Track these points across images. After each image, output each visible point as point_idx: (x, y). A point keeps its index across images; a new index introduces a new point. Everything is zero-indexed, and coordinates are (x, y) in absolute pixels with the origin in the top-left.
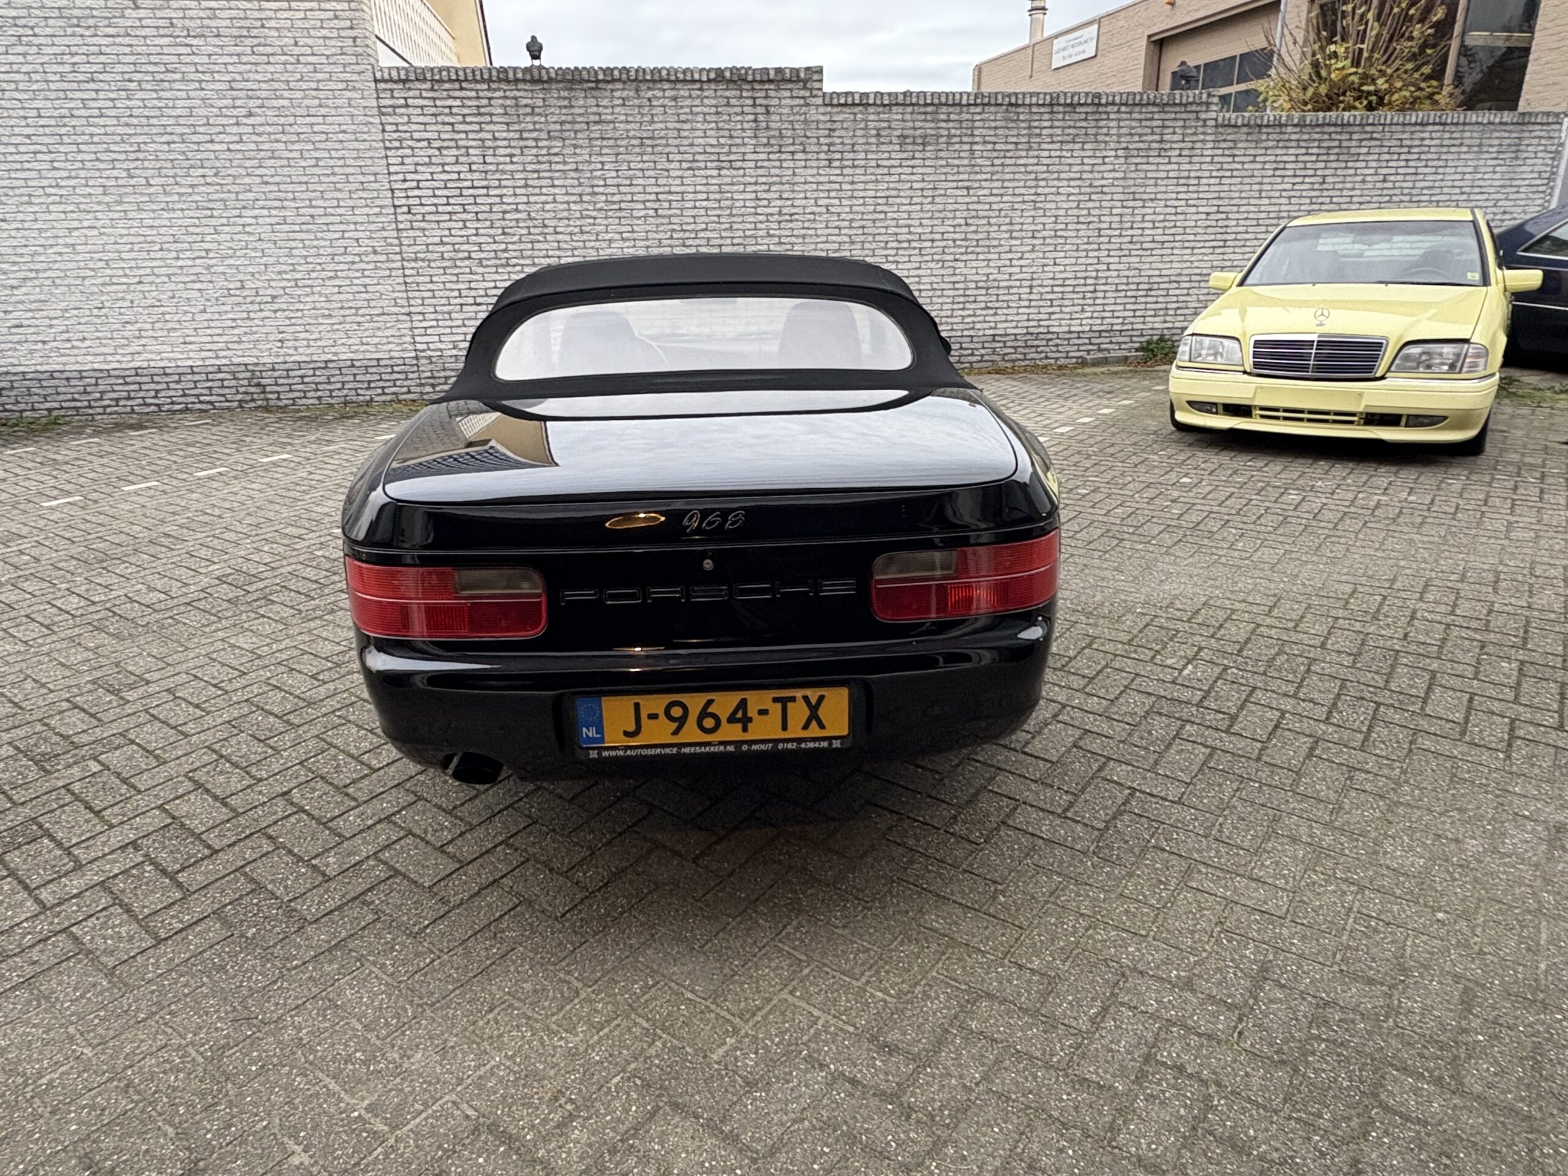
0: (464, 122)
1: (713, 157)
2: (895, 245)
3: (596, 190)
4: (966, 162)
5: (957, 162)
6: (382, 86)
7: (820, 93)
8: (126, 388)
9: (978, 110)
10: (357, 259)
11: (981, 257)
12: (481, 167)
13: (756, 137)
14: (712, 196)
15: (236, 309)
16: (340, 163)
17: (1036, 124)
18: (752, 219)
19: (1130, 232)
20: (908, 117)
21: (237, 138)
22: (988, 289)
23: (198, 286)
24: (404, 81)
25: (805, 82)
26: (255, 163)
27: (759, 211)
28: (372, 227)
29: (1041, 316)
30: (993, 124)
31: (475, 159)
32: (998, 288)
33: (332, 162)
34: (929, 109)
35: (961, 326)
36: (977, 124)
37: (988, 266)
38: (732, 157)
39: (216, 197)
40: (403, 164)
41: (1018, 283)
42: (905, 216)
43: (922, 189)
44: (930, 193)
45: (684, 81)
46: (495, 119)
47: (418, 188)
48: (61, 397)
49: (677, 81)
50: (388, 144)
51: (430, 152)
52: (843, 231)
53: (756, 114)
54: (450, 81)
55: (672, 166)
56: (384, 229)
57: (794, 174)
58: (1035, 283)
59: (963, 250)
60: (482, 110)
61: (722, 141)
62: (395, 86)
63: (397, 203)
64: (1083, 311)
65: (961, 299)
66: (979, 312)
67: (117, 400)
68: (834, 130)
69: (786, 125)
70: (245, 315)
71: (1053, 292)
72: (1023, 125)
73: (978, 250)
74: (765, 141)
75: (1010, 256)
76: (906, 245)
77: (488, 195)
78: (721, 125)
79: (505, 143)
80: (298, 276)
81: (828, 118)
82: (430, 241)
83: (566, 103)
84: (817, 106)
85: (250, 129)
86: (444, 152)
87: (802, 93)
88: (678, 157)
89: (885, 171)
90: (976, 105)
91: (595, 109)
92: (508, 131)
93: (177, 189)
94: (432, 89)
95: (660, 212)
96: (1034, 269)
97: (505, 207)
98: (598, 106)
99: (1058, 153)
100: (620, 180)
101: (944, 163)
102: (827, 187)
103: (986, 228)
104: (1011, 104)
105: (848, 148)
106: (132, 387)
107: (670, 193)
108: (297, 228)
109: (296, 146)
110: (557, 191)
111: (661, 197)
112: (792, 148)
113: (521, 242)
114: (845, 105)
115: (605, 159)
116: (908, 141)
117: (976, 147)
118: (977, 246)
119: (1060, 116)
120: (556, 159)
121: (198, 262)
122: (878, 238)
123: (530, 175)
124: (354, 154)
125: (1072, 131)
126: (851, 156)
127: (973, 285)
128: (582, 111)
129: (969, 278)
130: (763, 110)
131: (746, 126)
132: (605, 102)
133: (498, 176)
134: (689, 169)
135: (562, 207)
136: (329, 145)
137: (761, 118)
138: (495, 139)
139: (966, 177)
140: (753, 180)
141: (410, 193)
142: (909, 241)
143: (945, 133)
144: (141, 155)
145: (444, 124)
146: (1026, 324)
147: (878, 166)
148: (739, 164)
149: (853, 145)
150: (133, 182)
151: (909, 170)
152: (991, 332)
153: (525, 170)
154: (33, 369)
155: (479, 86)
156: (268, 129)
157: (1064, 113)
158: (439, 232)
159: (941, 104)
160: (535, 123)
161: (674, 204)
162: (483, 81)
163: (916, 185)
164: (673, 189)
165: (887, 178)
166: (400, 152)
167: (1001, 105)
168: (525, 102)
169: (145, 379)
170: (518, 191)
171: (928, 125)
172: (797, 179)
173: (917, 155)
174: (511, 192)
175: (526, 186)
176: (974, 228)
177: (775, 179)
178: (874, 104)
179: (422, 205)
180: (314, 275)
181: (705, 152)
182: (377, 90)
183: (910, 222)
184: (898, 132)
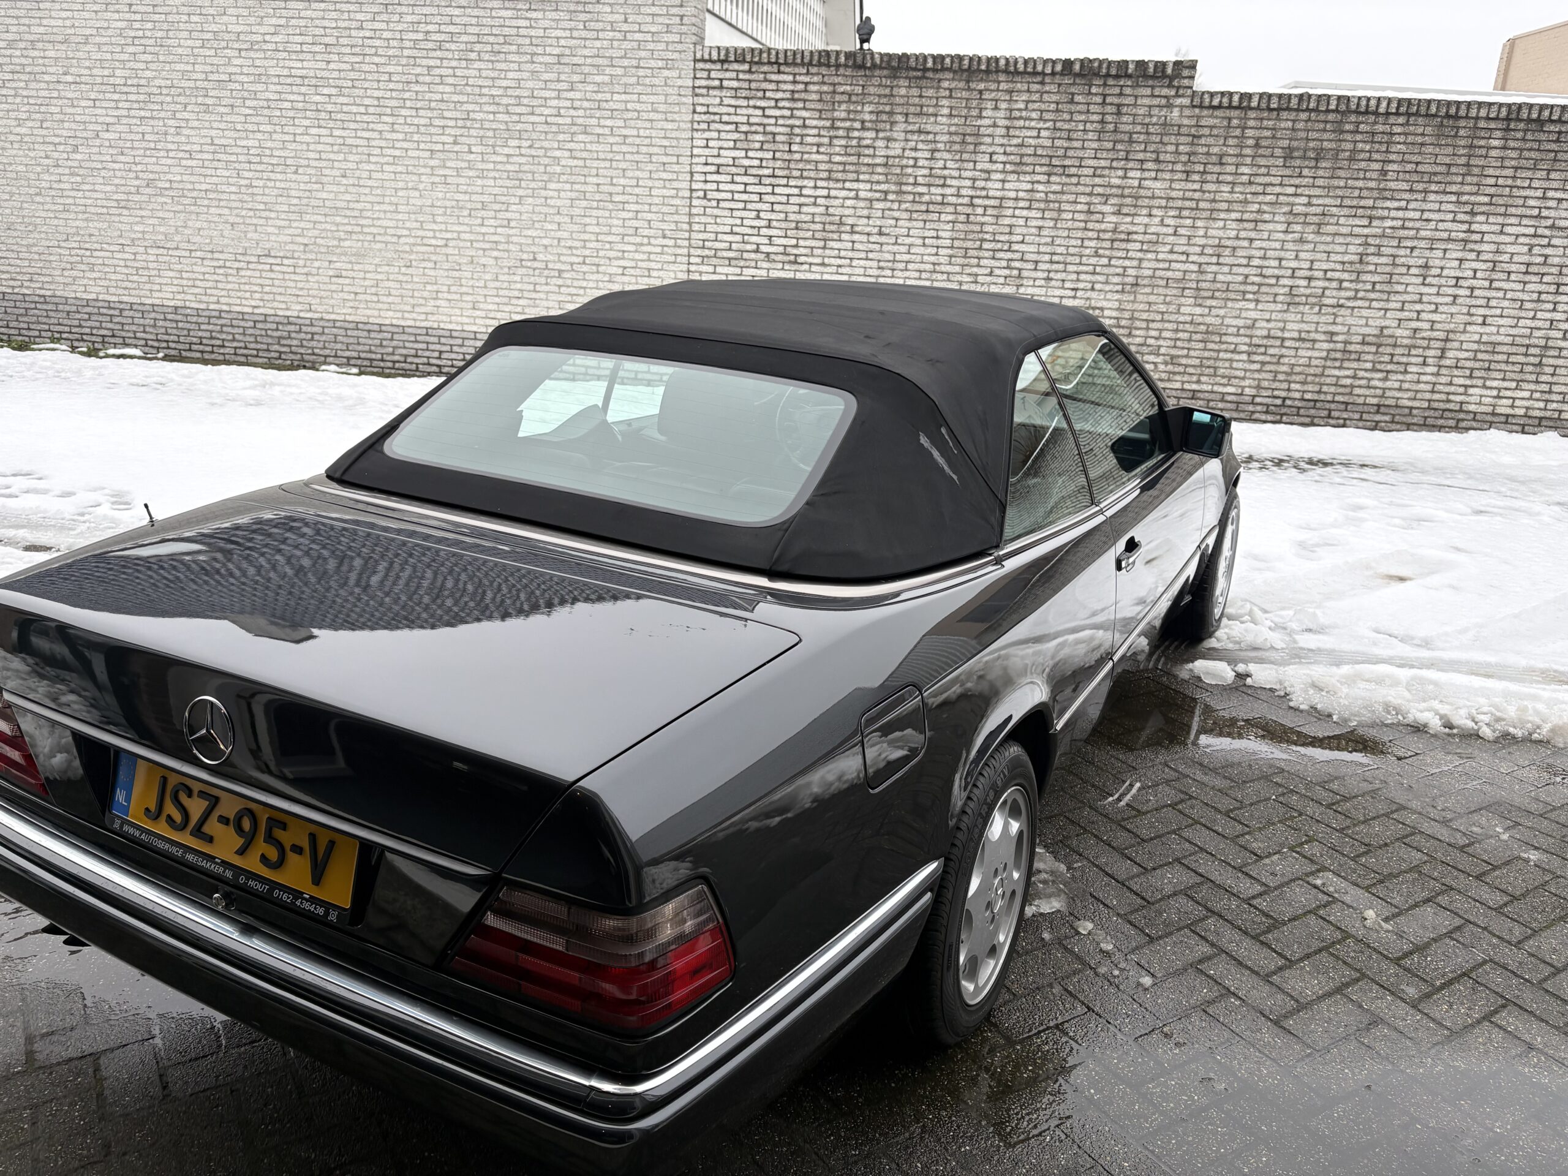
0: (776, 107)
1: (1043, 161)
2: (1257, 279)
3: (904, 188)
4: (1372, 184)
5: (1360, 184)
6: (700, 65)
7: (1189, 92)
8: (416, 346)
9: (1401, 120)
10: (646, 241)
11: (1375, 304)
12: (786, 156)
13: (1099, 140)
14: (1036, 205)
15: (526, 279)
16: (647, 141)
17: (1482, 143)
18: (1080, 234)
20: (1301, 125)
21: (554, 112)
22: (1379, 346)
23: (495, 254)
24: (723, 62)
25: (1171, 78)
26: (568, 137)
27: (1090, 225)
28: (665, 209)
29: (1452, 389)
30: (1419, 139)
31: (781, 147)
32: (1395, 346)
33: (638, 141)
34: (1331, 117)
35: (1332, 389)
36: (1397, 138)
37: (1384, 317)
38: (1067, 162)
39: (525, 168)
40: (707, 146)
41: (1425, 343)
42: (1278, 245)
43: (1306, 215)
44: (1316, 219)
45: (1025, 73)
46: (808, 105)
47: (718, 172)
48: (360, 348)
49: (1017, 72)
50: (696, 126)
51: (736, 136)
52: (1192, 258)
53: (1103, 114)
54: (770, 63)
55: (994, 167)
56: (677, 213)
57: (1140, 187)
58: (1449, 345)
59: (1351, 294)
60: (796, 96)
61: (1058, 143)
62: (713, 67)
63: (695, 186)
66: (1361, 374)
67: (406, 356)
68: (1200, 137)
69: (1138, 128)
70: (531, 287)
72: (1463, 143)
73: (1373, 296)
74: (1110, 145)
75: (1418, 307)
76: (1273, 281)
77: (787, 186)
78: (1058, 125)
79: (814, 132)
80: (587, 252)
81: (1193, 122)
82: (721, 229)
83: (887, 91)
84: (1182, 107)
85: (568, 104)
86: (750, 137)
87: (1165, 91)
88: (1002, 158)
89: (1260, 189)
90: (1397, 114)
91: (917, 100)
92: (820, 118)
93: (494, 158)
94: (750, 71)
95: (972, 218)
96: (1451, 327)
97: (803, 200)
98: (921, 96)
99: (1510, 182)
100: (932, 180)
101: (1342, 183)
102: (1179, 203)
103: (1388, 269)
104: (1448, 116)
105: (1214, 159)
106: (421, 346)
107: (987, 197)
108: (595, 204)
109: (609, 123)
110: (861, 186)
111: (977, 201)
112: (1141, 156)
113: (814, 238)
114: (1220, 107)
115: (919, 154)
116: (1296, 154)
117: (1390, 167)
118: (1373, 290)
119: (1519, 135)
120: (867, 152)
121: (499, 230)
122: (1235, 270)
123: (835, 167)
124: (662, 134)
125: (1533, 155)
126: (1217, 169)
127: (1359, 339)
128: (902, 101)
129: (1353, 330)
130: (1114, 110)
131: (1089, 126)
132: (930, 92)
133: (801, 166)
134: (1013, 172)
135: (862, 204)
136: (640, 124)
137: (1109, 118)
138: (804, 126)
139: (1370, 203)
140: (1088, 190)
141: (709, 177)
142: (1278, 277)
143: (1349, 146)
144: (469, 124)
145: (755, 107)
146: (1428, 396)
147: (1250, 183)
148: (1073, 171)
149: (1221, 156)
150: (457, 148)
151: (1291, 191)
152: (1375, 401)
153: (830, 162)
154: (342, 318)
155: (797, 70)
156: (586, 104)
157: (1525, 131)
158: (731, 221)
159: (1349, 111)
160: (849, 112)
161: (990, 211)
162: (803, 64)
163: (1299, 210)
164: (991, 193)
165: (1260, 198)
166: (707, 135)
167: (1435, 116)
168: (841, 89)
169: (432, 339)
170: (820, 183)
171: (1326, 136)
172: (1142, 192)
173: (1305, 172)
174: (811, 183)
175: (829, 179)
176: (1369, 268)
177: (1114, 191)
178: (1258, 108)
179: (718, 190)
180: (601, 253)
181: (1035, 155)
182: (695, 69)
183: (1282, 254)
184: (1286, 143)
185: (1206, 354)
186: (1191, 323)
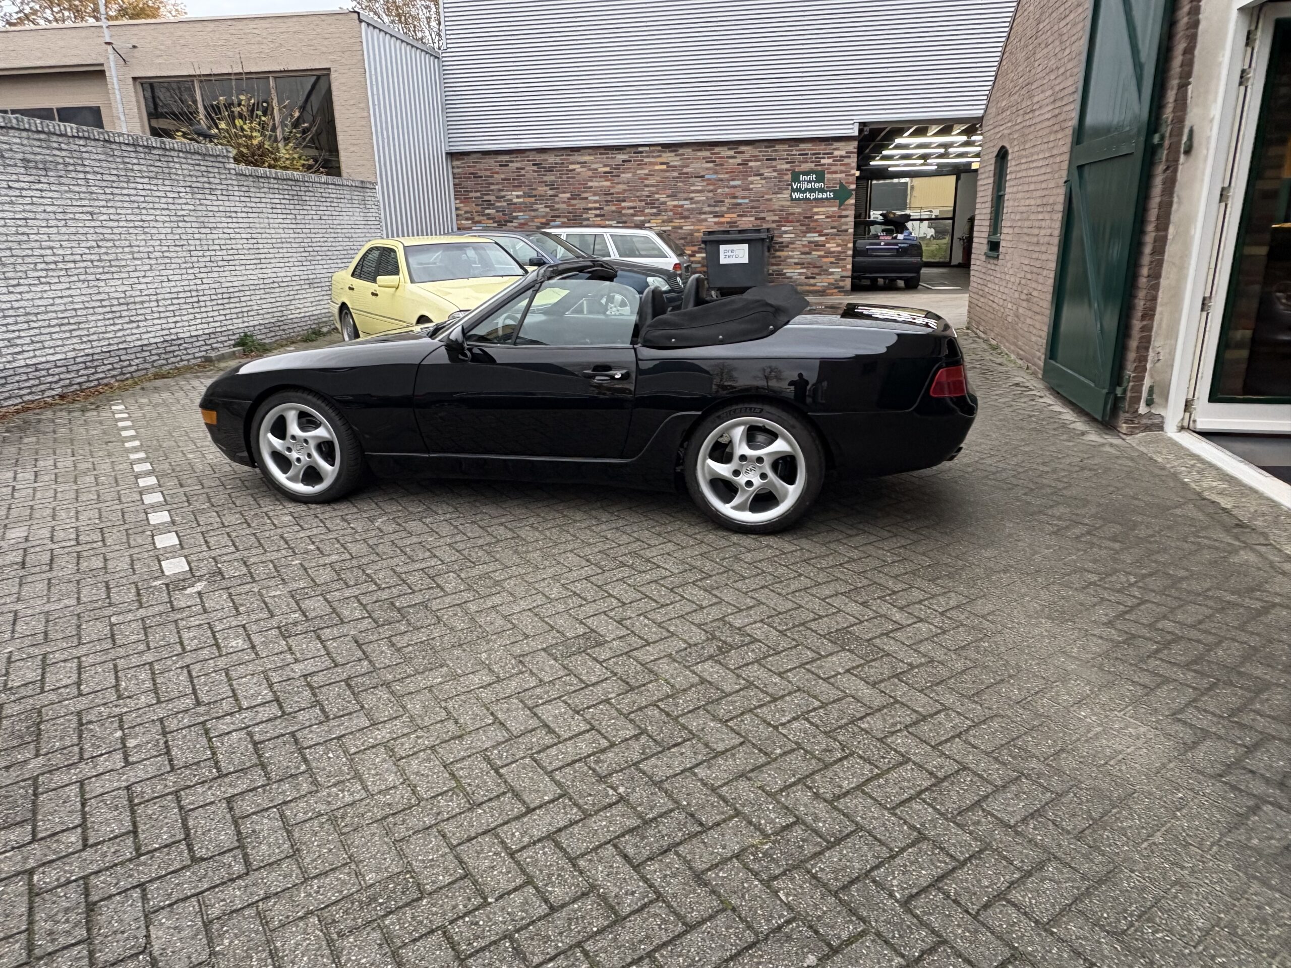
2: (43, 266)
4: (84, 189)
5: (77, 189)
9: (82, 142)
11: (116, 276)
17: (128, 160)
19: (208, 253)
22: (127, 304)
29: (170, 325)
32: (135, 303)
34: (42, 136)
36: (85, 155)
37: (123, 284)
41: (147, 298)
42: (45, 237)
43: (54, 213)
44: (62, 216)
58: (160, 297)
59: (101, 270)
64: (195, 318)
65: (110, 316)
66: (126, 326)
71: (173, 304)
72: (119, 160)
73: (113, 269)
75: (136, 274)
76: (53, 266)
89: (17, 193)
96: (156, 285)
99: (149, 187)
103: (113, 250)
116: (31, 165)
117: (89, 176)
118: (111, 266)
119: (142, 156)
122: (26, 260)
125: (153, 169)
127: (116, 302)
129: (111, 295)
139: (86, 203)
142: (55, 263)
143: (61, 160)
146: (161, 333)
147: (10, 188)
151: (38, 194)
152: (138, 343)
159: (49, 133)
163: (49, 209)
165: (20, 200)
171: (45, 151)
173: (43, 179)
176: (103, 250)
183: (51, 244)
184: (20, 156)
185: (32, 332)
186: (12, 308)
